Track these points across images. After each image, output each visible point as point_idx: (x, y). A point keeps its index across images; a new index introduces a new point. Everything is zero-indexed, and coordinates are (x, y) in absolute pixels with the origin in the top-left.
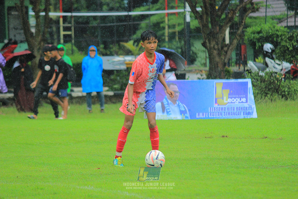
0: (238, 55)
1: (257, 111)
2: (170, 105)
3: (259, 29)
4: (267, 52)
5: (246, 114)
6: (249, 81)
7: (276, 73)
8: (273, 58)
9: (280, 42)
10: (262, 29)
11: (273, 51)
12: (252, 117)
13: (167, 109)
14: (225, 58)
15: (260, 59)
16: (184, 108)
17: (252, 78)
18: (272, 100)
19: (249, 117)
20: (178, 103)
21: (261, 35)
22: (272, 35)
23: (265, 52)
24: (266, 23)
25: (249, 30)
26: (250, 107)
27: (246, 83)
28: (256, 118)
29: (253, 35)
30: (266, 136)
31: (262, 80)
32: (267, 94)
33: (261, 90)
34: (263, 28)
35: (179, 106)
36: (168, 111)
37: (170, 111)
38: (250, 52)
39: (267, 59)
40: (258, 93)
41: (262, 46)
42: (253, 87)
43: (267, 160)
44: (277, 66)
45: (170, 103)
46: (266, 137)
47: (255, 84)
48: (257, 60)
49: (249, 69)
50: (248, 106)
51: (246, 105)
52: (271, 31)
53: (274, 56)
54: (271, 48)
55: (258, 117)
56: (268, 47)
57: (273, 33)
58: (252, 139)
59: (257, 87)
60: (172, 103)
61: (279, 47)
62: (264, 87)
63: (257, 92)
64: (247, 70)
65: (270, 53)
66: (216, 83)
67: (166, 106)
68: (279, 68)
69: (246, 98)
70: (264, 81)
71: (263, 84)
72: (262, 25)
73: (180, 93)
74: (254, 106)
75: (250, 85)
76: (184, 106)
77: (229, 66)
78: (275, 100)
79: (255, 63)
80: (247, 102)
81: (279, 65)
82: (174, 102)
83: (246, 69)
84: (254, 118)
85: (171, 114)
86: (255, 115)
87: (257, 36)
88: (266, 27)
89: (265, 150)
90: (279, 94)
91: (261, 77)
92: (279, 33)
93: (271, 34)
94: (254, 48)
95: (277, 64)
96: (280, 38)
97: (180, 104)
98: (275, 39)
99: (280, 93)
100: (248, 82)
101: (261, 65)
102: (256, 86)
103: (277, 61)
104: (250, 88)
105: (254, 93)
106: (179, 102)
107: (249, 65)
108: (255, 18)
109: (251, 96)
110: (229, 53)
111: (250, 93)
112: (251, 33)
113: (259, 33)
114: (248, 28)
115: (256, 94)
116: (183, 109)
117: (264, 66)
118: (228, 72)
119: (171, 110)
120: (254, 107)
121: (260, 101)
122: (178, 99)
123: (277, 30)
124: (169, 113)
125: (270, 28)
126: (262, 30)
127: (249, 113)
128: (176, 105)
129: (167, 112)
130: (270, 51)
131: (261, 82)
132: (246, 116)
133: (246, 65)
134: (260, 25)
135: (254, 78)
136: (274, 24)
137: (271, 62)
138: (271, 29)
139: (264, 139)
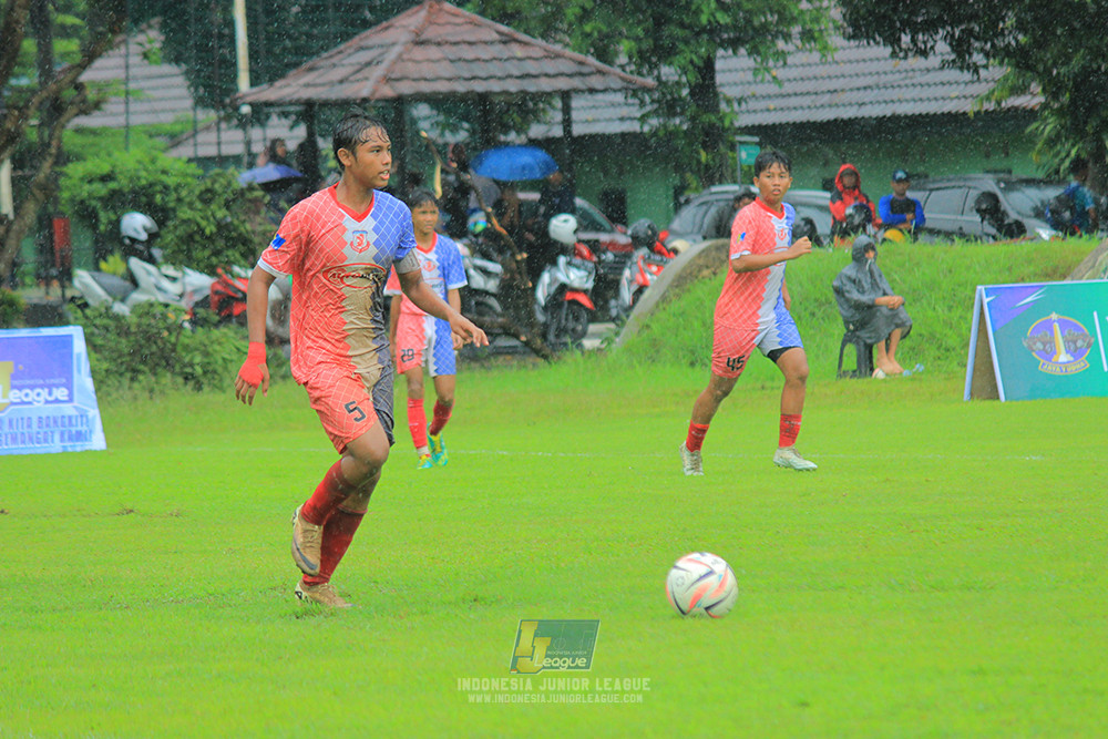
0: (44, 249)
1: (104, 431)
3: (105, 168)
4: (133, 240)
5: (70, 439)
6: (76, 333)
7: (167, 306)
8: (151, 260)
9: (174, 210)
10: (114, 167)
11: (153, 236)
12: (88, 446)
15: (114, 263)
17: (87, 323)
18: (151, 391)
19: (78, 449)
21: (113, 185)
22: (151, 185)
23: (127, 241)
24: (126, 149)
25: (75, 170)
26: (81, 416)
27: (67, 342)
28: (101, 451)
29: (87, 187)
30: (129, 507)
31: (122, 328)
32: (135, 371)
34: (119, 163)
38: (82, 241)
39: (136, 264)
40: (107, 371)
41: (118, 222)
42: (94, 356)
43: (130, 582)
44: (166, 284)
46: (131, 511)
47: (99, 341)
48: (103, 265)
49: (77, 294)
50: (74, 413)
51: (68, 409)
52: (143, 174)
53: (157, 252)
54: (145, 229)
55: (108, 445)
56: (136, 223)
57: (151, 179)
58: (84, 516)
59: (104, 352)
61: (170, 224)
62: (126, 351)
63: (105, 365)
64: (73, 299)
65: (142, 242)
68: (174, 289)
69: (68, 388)
70: (128, 334)
71: (124, 341)
72: (117, 154)
74: (94, 413)
75: (79, 346)
78: (162, 393)
79: (96, 274)
80: (71, 400)
81: (174, 279)
83: (69, 293)
84: (95, 451)
86: (98, 441)
87: (101, 189)
88: (130, 161)
89: (127, 552)
90: (173, 373)
91: (117, 318)
92: (171, 181)
93: (144, 182)
94: (94, 227)
95: (166, 276)
96: (174, 196)
98: (158, 198)
99: (177, 368)
100: (71, 336)
101: (117, 282)
102: (104, 347)
103: (170, 271)
104: (79, 356)
105: (93, 373)
107: (76, 283)
108: (94, 132)
109: (84, 381)
110: (10, 244)
111: (79, 371)
112: (82, 179)
113: (105, 178)
114: (70, 165)
115: (104, 374)
117: (128, 284)
118: (13, 304)
120: (94, 417)
121: (115, 395)
123: (164, 172)
125: (139, 162)
126: (117, 170)
127: (79, 436)
130: (143, 236)
131: (118, 335)
132: (68, 444)
133: (67, 283)
134: (109, 154)
135: (95, 322)
136: (154, 153)
137: (149, 273)
138: (146, 170)
139: (125, 516)
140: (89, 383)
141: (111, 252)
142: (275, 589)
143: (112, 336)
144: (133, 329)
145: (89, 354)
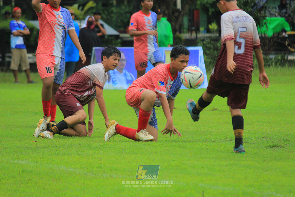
0: (191, 20)
2: (116, 74)
6: (200, 49)
13: (112, 78)
14: (176, 24)
15: (213, 25)
16: (132, 77)
17: (204, 46)
20: (124, 71)
27: (197, 52)
30: (216, 108)
33: (214, 59)
35: (125, 75)
36: (114, 80)
37: (116, 81)
38: (203, 18)
40: (210, 62)
42: (206, 56)
43: (215, 133)
45: (117, 72)
46: (216, 109)
47: (208, 52)
48: (210, 26)
59: (209, 56)
60: (118, 72)
62: (216, 55)
63: (209, 60)
66: (166, 51)
67: (112, 75)
71: (216, 52)
73: (127, 62)
75: (201, 53)
76: (131, 75)
77: (180, 32)
82: (120, 71)
83: (198, 36)
85: (116, 83)
86: (206, 85)
89: (214, 123)
97: (127, 73)
100: (198, 50)
102: (209, 54)
104: (201, 57)
105: (205, 62)
106: (126, 70)
109: (202, 65)
110: (180, 19)
111: (201, 62)
115: (209, 63)
116: (130, 78)
118: (180, 39)
119: (117, 79)
120: (205, 78)
122: (124, 68)
124: (116, 82)
128: (122, 74)
129: (113, 82)
131: (214, 50)
133: (198, 32)
135: (207, 46)
139: (214, 111)
140: (204, 66)
141: (213, 22)
142: (264, 137)
143: (212, 50)
144: (219, 48)
145: (204, 56)
